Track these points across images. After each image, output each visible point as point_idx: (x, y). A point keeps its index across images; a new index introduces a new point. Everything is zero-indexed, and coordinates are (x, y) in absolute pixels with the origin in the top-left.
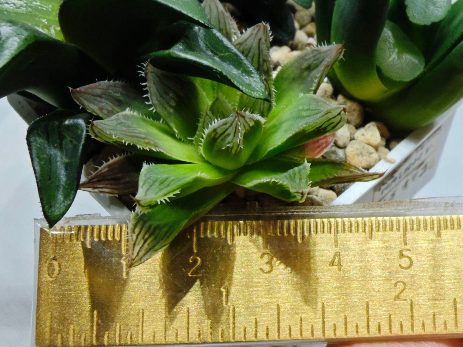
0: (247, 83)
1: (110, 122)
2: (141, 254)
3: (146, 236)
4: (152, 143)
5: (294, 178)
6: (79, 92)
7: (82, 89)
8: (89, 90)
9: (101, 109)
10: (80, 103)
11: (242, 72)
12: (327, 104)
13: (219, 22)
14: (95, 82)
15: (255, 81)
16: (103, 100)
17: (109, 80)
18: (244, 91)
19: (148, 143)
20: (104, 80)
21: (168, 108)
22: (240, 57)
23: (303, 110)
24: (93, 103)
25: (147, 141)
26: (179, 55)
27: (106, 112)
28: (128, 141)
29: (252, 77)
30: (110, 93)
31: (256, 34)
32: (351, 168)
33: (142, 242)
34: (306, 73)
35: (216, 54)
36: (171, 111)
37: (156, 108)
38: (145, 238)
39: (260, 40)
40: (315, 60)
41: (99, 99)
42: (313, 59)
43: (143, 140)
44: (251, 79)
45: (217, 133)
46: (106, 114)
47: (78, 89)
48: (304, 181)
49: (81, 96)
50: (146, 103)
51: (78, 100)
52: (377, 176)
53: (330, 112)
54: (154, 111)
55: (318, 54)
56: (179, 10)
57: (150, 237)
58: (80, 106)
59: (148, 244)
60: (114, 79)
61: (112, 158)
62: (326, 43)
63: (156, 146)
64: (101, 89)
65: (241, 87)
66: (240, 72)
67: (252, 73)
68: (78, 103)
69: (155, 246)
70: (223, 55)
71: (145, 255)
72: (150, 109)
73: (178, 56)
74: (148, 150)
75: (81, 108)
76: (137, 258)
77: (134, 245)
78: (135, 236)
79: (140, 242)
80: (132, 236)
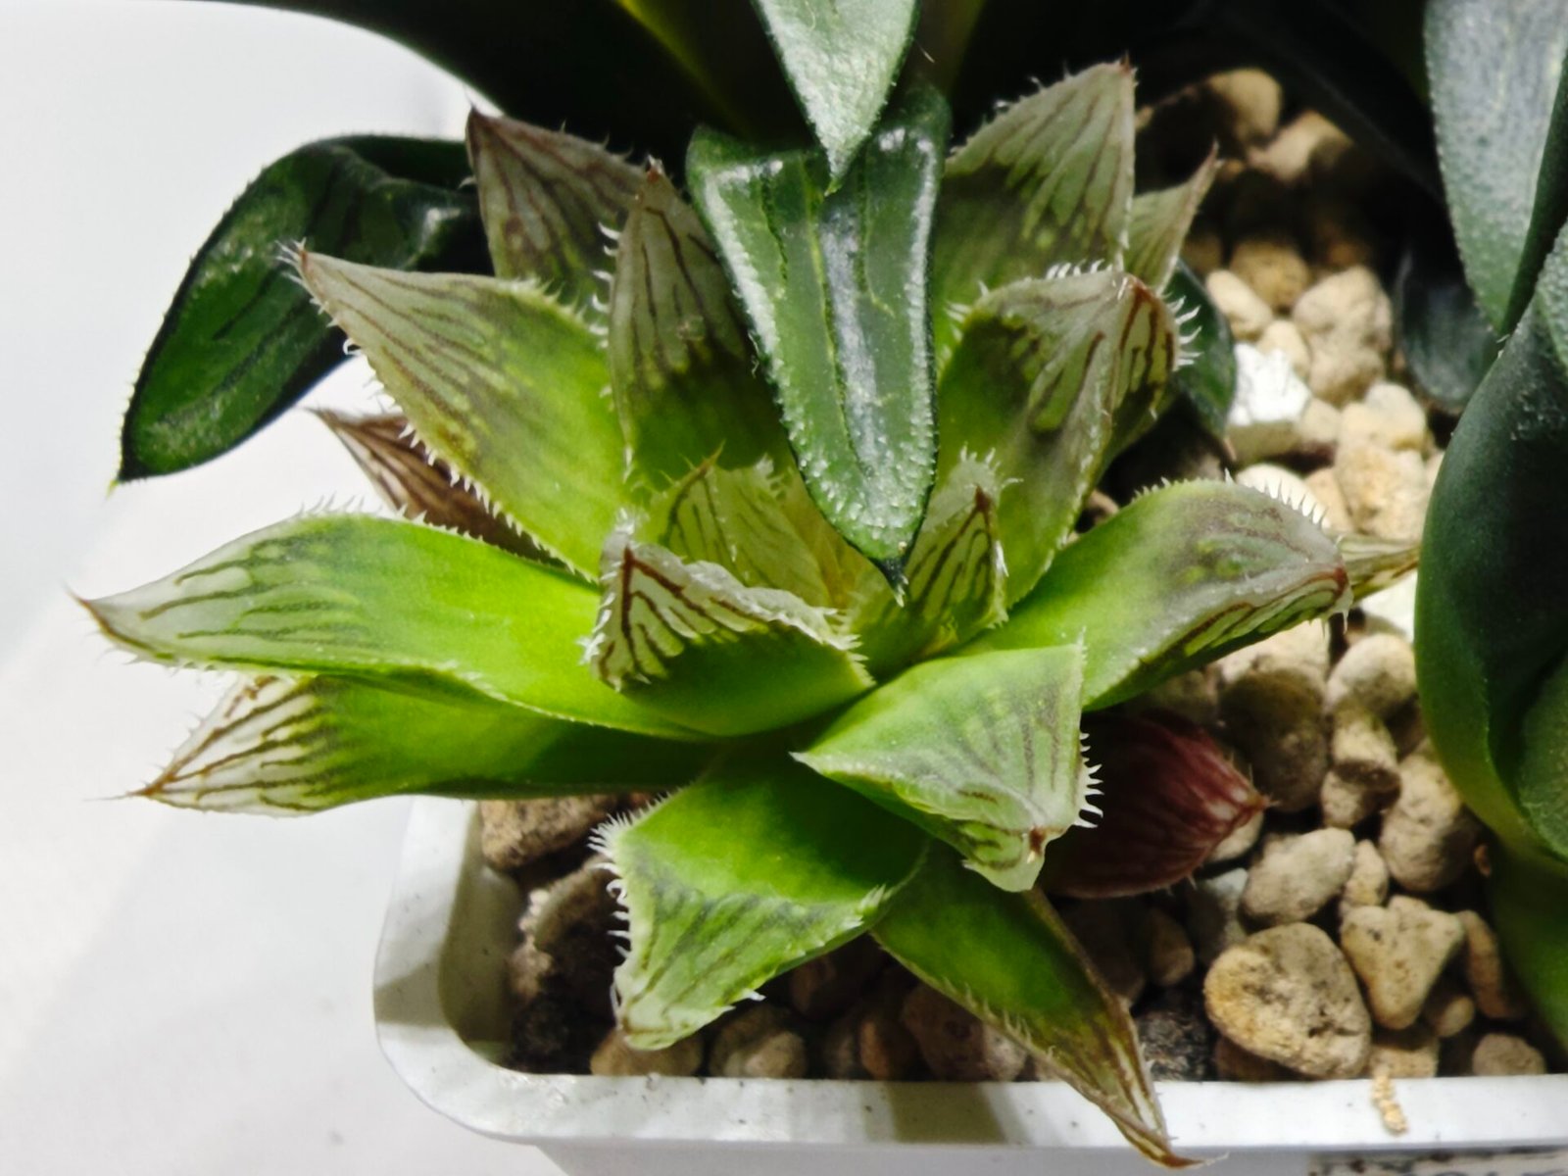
0: (865, 459)
2: (221, 777)
3: (282, 734)
4: (470, 444)
6: (491, 128)
8: (524, 146)
9: (511, 227)
11: (884, 410)
15: (895, 471)
16: (544, 202)
17: (613, 148)
19: (452, 440)
20: (592, 135)
21: (649, 365)
22: (911, 347)
24: (509, 191)
25: (454, 427)
27: (517, 242)
29: (899, 453)
30: (581, 191)
32: (1118, 1035)
33: (257, 742)
34: (1196, 572)
37: (610, 337)
38: (271, 737)
40: (1243, 551)
41: (536, 190)
43: (440, 418)
44: (889, 454)
49: (488, 147)
50: (595, 300)
51: (476, 150)
53: (992, 800)
54: (603, 344)
57: (297, 739)
59: (264, 765)
63: (474, 464)
64: (560, 161)
66: (878, 402)
67: (908, 438)
69: (274, 785)
70: (875, 300)
71: (229, 787)
72: (593, 330)
75: (467, 181)
76: (196, 781)
77: (218, 734)
78: (246, 707)
79: (249, 736)
80: (238, 700)
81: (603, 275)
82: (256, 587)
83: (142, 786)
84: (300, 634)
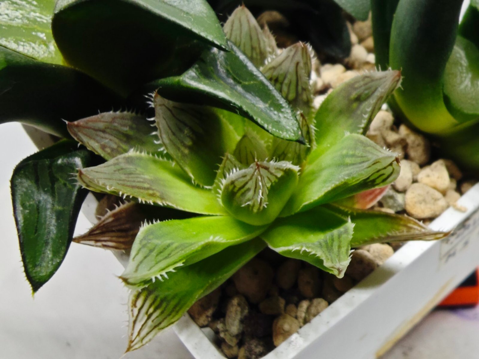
0: (276, 120)
1: (105, 169)
2: (143, 333)
3: (151, 310)
4: (158, 194)
5: (332, 246)
6: (77, 126)
7: (81, 122)
8: (90, 124)
9: (103, 147)
10: (78, 139)
11: (270, 106)
12: (377, 150)
13: (251, 39)
14: (96, 113)
15: (285, 117)
16: (107, 136)
17: (115, 111)
18: (270, 131)
19: (152, 195)
20: (108, 110)
21: (182, 149)
22: (267, 86)
23: (347, 156)
24: (94, 139)
25: (151, 192)
26: (190, 84)
27: (108, 150)
28: (126, 193)
29: (282, 112)
30: (115, 126)
31: (294, 56)
32: (410, 223)
33: (146, 317)
34: (355, 105)
35: (239, 83)
36: (186, 151)
37: (167, 148)
38: (149, 313)
39: (298, 64)
40: (366, 89)
41: (102, 134)
42: (363, 88)
43: (146, 192)
44: (281, 115)
45: (235, 187)
46: (109, 154)
47: (76, 123)
48: (343, 250)
49: (79, 131)
50: (156, 142)
51: (76, 135)
52: (441, 235)
53: (379, 162)
54: (165, 152)
55: (369, 82)
56: (190, 28)
57: (155, 310)
58: (78, 143)
59: (153, 321)
60: (121, 109)
61: (119, 205)
62: (380, 68)
63: (162, 198)
64: (104, 122)
65: (266, 126)
66: (267, 105)
67: (283, 107)
68: (76, 139)
69: (160, 323)
70: (247, 83)
71: (148, 334)
72: (159, 150)
73: (188, 86)
74: (152, 204)
75: (79, 145)
76: (138, 339)
77: (135, 322)
78: (136, 311)
79: (143, 318)
80: (132, 310)
81: (154, 133)
82: (151, 251)
83: (126, 349)
84: (173, 253)
